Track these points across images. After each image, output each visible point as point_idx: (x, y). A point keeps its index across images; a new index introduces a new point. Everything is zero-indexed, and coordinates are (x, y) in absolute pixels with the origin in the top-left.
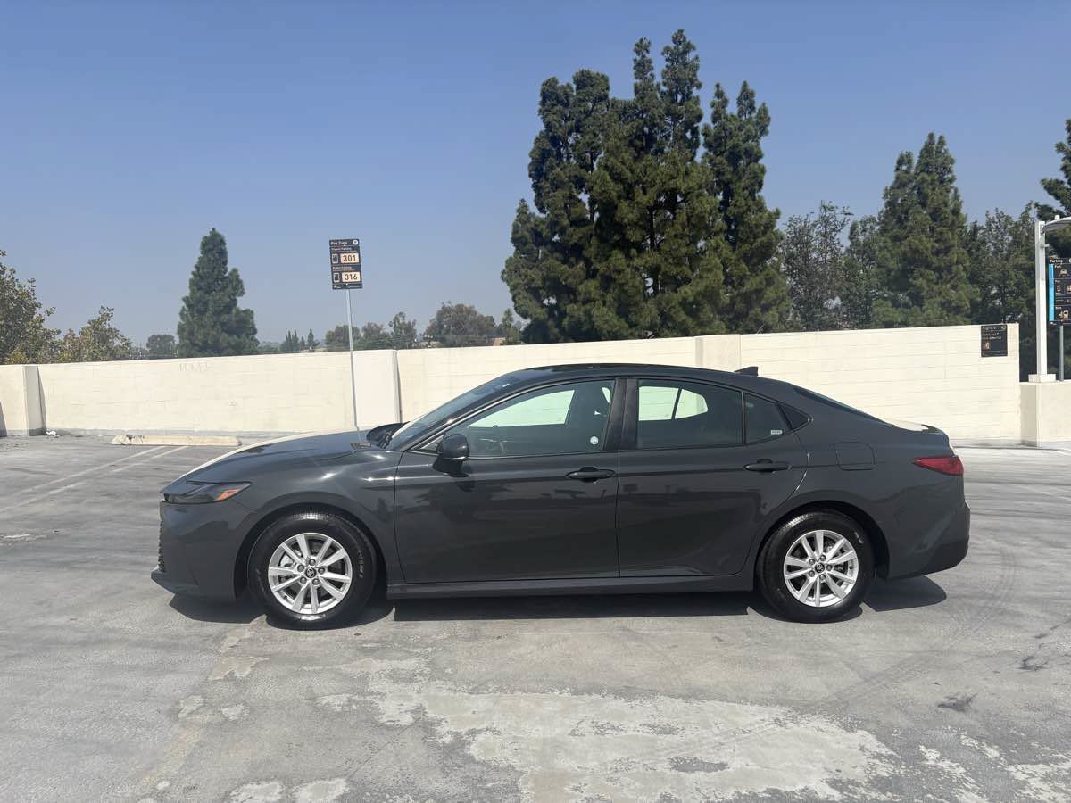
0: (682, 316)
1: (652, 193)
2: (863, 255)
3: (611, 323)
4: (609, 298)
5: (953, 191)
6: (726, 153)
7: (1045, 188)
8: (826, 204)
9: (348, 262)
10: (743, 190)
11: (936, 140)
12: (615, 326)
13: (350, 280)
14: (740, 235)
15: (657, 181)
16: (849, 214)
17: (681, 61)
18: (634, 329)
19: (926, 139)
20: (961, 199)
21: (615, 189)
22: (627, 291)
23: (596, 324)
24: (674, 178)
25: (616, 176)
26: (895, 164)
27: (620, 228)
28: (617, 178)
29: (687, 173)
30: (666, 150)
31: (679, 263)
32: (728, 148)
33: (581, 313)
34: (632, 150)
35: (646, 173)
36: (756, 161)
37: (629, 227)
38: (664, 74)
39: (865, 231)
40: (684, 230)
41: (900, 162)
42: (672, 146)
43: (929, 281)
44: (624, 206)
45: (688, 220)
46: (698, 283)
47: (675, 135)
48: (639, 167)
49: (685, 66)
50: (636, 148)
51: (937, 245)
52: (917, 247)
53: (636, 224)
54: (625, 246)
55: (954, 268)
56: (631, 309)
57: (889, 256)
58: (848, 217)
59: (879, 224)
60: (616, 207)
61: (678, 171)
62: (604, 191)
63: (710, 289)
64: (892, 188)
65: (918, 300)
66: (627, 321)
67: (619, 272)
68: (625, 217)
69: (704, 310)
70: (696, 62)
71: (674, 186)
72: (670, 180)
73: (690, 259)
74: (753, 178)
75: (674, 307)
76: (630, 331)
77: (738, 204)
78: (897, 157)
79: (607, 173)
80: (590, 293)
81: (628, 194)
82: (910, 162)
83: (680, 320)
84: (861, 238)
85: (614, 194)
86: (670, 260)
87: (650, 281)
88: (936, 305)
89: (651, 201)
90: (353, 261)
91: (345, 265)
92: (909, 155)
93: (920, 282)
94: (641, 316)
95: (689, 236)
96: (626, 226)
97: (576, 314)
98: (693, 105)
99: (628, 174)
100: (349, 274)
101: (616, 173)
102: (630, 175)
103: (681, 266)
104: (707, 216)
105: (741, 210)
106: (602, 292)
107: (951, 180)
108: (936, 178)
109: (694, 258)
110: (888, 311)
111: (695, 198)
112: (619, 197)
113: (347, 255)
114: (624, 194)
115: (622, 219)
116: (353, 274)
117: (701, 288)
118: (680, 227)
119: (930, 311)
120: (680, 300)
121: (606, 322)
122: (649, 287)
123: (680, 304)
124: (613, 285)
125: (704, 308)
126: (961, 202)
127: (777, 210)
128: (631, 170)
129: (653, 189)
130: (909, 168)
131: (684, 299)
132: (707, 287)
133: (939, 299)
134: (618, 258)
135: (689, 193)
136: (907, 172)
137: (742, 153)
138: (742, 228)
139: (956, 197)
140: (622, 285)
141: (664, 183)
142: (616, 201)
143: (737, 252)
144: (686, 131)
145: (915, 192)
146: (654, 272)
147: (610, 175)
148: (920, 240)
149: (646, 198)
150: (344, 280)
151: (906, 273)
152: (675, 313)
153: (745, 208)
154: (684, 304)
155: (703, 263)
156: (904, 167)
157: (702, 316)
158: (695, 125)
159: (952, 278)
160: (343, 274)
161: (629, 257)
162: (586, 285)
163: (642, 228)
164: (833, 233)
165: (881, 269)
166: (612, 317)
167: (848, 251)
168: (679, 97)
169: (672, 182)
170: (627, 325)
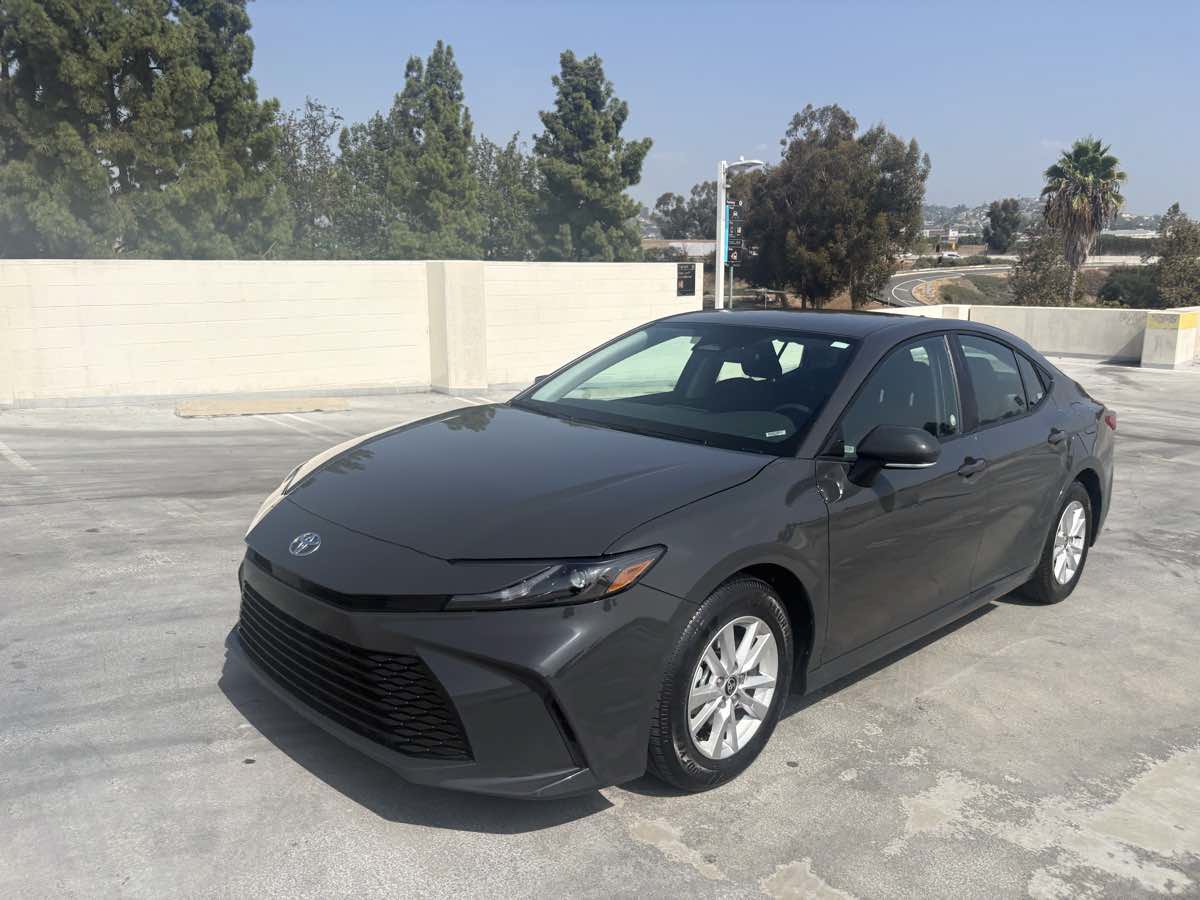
0: (172, 224)
1: (115, 49)
2: (356, 167)
3: (67, 226)
4: (57, 188)
5: (463, 110)
6: (206, 14)
7: (543, 120)
8: (312, 101)
10: (231, 68)
11: (445, 48)
12: (74, 230)
14: (229, 125)
15: (124, 34)
16: (339, 117)
19: (434, 46)
20: (472, 119)
21: (56, 34)
22: (86, 181)
23: (39, 225)
24: (147, 34)
25: (56, 15)
26: (405, 69)
27: (64, 90)
29: (163, 31)
31: (162, 153)
32: (208, 7)
33: (8, 209)
35: (101, 19)
36: (243, 31)
37: (81, 92)
39: (356, 140)
40: (167, 108)
41: (410, 67)
43: (445, 205)
44: (72, 63)
45: (172, 94)
46: (189, 182)
48: (90, 8)
51: (451, 167)
52: (432, 167)
53: (92, 89)
54: (78, 118)
55: (467, 193)
56: (95, 208)
57: (402, 172)
58: (338, 121)
59: (370, 134)
60: (59, 60)
61: (153, 25)
62: (39, 33)
63: (207, 190)
64: (404, 96)
65: (432, 224)
66: (89, 224)
67: (72, 154)
68: (76, 77)
69: (202, 219)
71: (150, 46)
72: (142, 35)
73: (174, 150)
74: (243, 53)
75: (160, 210)
76: (94, 238)
77: (225, 83)
78: (406, 61)
79: (41, 8)
80: (21, 180)
81: (78, 44)
82: (420, 69)
83: (170, 229)
84: (353, 149)
85: (56, 40)
86: (149, 147)
87: (116, 171)
88: (452, 232)
89: (115, 61)
92: (418, 61)
93: (436, 205)
94: (109, 219)
95: (174, 117)
96: (77, 89)
99: (75, 16)
101: (57, 11)
102: (77, 17)
103: (164, 157)
104: (195, 93)
105: (230, 93)
106: (40, 179)
107: (460, 98)
108: (447, 92)
109: (180, 148)
110: (405, 234)
111: (178, 69)
112: (63, 46)
114: (69, 43)
115: (71, 79)
117: (195, 188)
118: (160, 104)
119: (447, 238)
120: (168, 201)
121: (59, 223)
122: (115, 179)
123: (168, 207)
124: (58, 171)
125: (199, 215)
126: (472, 123)
127: (275, 100)
128: (78, 10)
129: (117, 44)
130: (420, 76)
131: (175, 202)
132: (203, 188)
133: (454, 226)
134: (69, 134)
135: (170, 58)
136: (417, 79)
137: (227, 18)
138: (232, 117)
139: (467, 117)
140: (78, 173)
141: (134, 39)
142: (59, 52)
143: (226, 146)
145: (427, 104)
146: (122, 159)
147: (46, 10)
148: (436, 159)
149: (105, 57)
151: (422, 194)
152: (161, 218)
153: (235, 91)
154: (173, 207)
156: (415, 74)
157: (198, 225)
159: (466, 204)
161: (86, 137)
162: (14, 169)
163: (102, 96)
164: (323, 138)
165: (396, 187)
166: (68, 218)
167: (340, 161)
169: (144, 39)
170: (90, 230)
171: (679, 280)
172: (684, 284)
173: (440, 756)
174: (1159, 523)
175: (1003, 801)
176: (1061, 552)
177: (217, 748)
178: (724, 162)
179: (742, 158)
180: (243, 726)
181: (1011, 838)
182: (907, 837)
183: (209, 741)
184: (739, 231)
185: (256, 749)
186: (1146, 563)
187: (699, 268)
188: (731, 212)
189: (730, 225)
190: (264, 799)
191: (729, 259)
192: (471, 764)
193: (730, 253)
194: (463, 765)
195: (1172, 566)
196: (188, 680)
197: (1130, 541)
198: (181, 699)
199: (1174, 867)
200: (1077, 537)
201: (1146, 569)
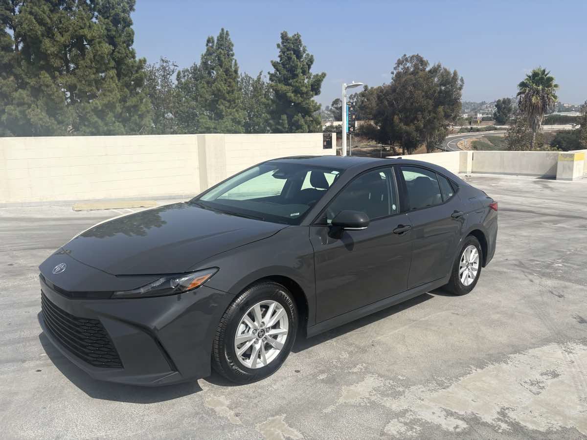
0: (95, 119)
1: (67, 36)
2: (184, 89)
3: (45, 121)
4: (40, 103)
5: (234, 61)
6: (110, 18)
7: (273, 65)
8: (164, 59)
10: (123, 43)
11: (225, 31)
12: (48, 122)
14: (122, 71)
15: (71, 29)
16: (176, 66)
18: (61, 125)
19: (220, 31)
20: (238, 65)
21: (39, 30)
22: (54, 99)
23: (32, 120)
24: (83, 29)
25: (39, 21)
26: (206, 42)
27: (45, 56)
28: (41, 22)
29: (90, 27)
30: (74, 9)
31: (90, 85)
32: (112, 15)
33: (18, 113)
34: (49, 4)
35: (61, 22)
36: (129, 26)
37: (52, 57)
39: (184, 76)
40: (92, 64)
41: (208, 41)
42: (78, 7)
43: (226, 107)
44: (47, 43)
45: (94, 57)
46: (103, 98)
48: (55, 17)
51: (228, 88)
52: (219, 88)
53: (57, 55)
54: (50, 69)
55: (236, 101)
56: (58, 112)
57: (205, 91)
59: (191, 73)
60: (41, 42)
61: (85, 24)
62: (31, 30)
63: (111, 102)
64: (205, 55)
65: (220, 116)
66: (56, 119)
67: (47, 86)
68: (49, 50)
69: (109, 116)
71: (83, 34)
72: (80, 29)
73: (96, 84)
74: (129, 36)
75: (89, 112)
76: (58, 126)
77: (120, 51)
78: (207, 38)
79: (33, 17)
80: (23, 99)
81: (49, 33)
82: (213, 42)
83: (94, 121)
84: (183, 80)
85: (39, 33)
86: (84, 82)
87: (69, 94)
88: (230, 120)
89: (67, 42)
92: (212, 38)
93: (222, 107)
94: (65, 117)
95: (96, 68)
96: (49, 56)
97: (14, 113)
99: (49, 21)
101: (39, 19)
103: (91, 87)
104: (106, 56)
105: (122, 56)
106: (32, 99)
107: (233, 55)
108: (226, 52)
109: (99, 83)
110: (207, 121)
111: (98, 45)
112: (43, 35)
114: (46, 34)
115: (46, 50)
117: (105, 101)
118: (89, 61)
119: (227, 123)
120: (93, 108)
121: (41, 119)
122: (68, 98)
123: (92, 110)
124: (41, 95)
125: (108, 114)
126: (238, 67)
127: (144, 58)
128: (50, 18)
129: (68, 33)
130: (213, 45)
131: (96, 108)
132: (109, 101)
133: (231, 117)
134: (45, 77)
135: (93, 40)
136: (212, 47)
137: (121, 20)
138: (124, 67)
139: (236, 64)
140: (50, 95)
141: (76, 31)
142: (41, 38)
143: (121, 81)
145: (217, 59)
146: (71, 88)
147: (35, 19)
148: (221, 86)
149: (63, 39)
151: (215, 102)
152: (90, 116)
153: (125, 55)
154: (95, 110)
155: (105, 86)
156: (211, 45)
157: (107, 119)
159: (236, 106)
161: (54, 78)
162: (21, 94)
163: (61, 58)
164: (168, 76)
165: (202, 99)
166: (45, 117)
167: (177, 87)
169: (81, 31)
170: (56, 122)
171: (324, 141)
172: (327, 143)
173: (109, 366)
174: (534, 256)
175: (392, 387)
176: (465, 270)
177: (26, 365)
178: (345, 84)
179: (353, 82)
180: (43, 355)
181: (388, 405)
182: (337, 405)
183: (24, 361)
184: (354, 117)
185: (43, 365)
186: (518, 275)
187: (334, 135)
188: (349, 108)
189: (349, 114)
190: (38, 387)
191: (349, 130)
192: (123, 370)
193: (349, 128)
194: (120, 370)
195: (531, 277)
196: (26, 333)
197: (516, 265)
198: (19, 343)
199: (463, 419)
200: (475, 263)
201: (517, 278)
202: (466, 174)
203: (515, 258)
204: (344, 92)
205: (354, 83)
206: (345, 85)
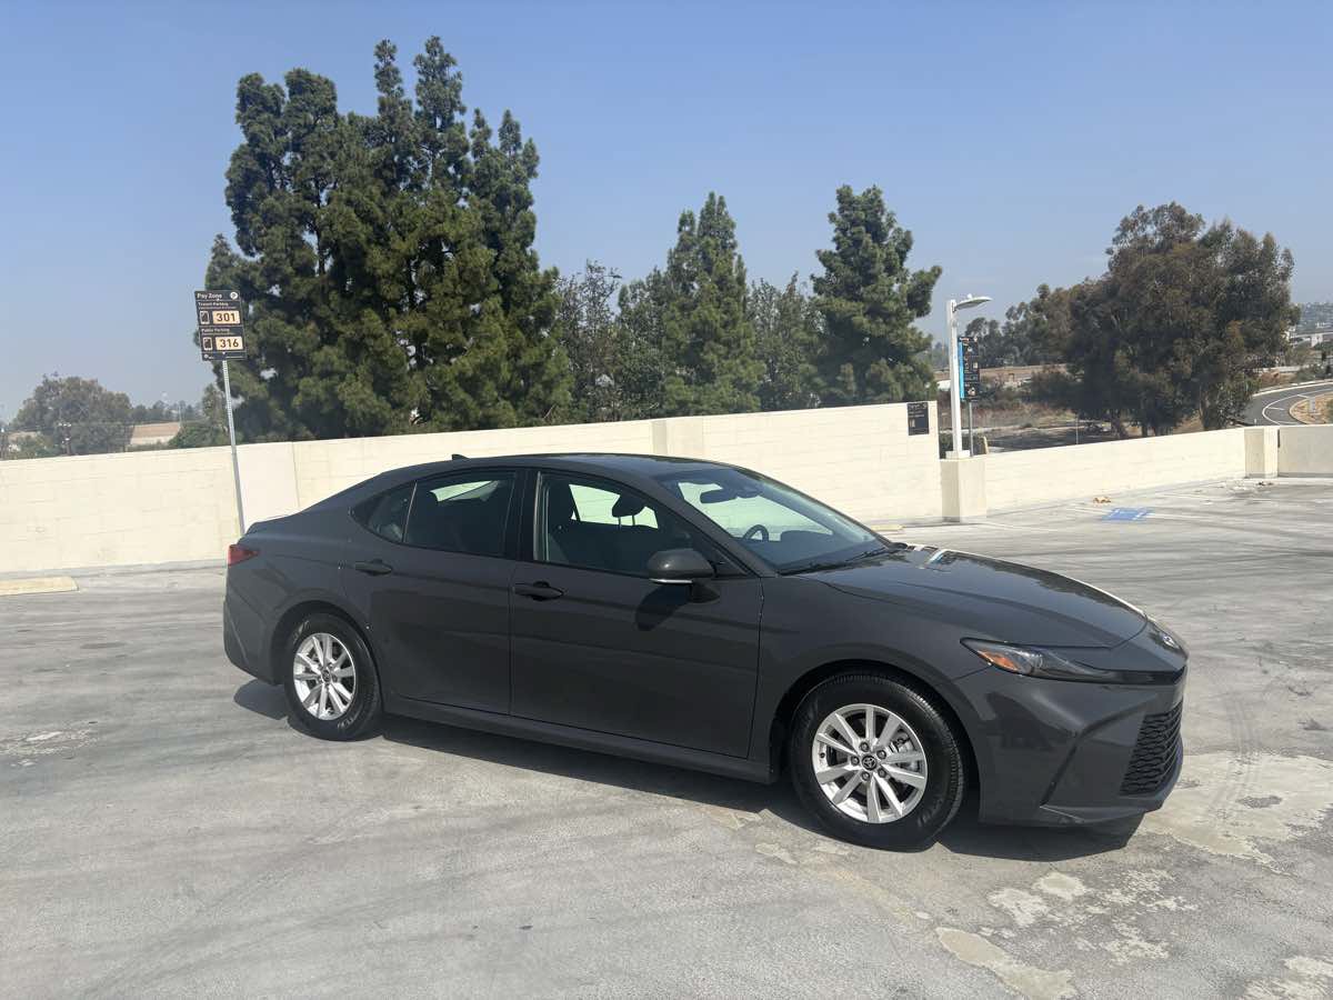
0: (461, 395)
1: (412, 238)
2: (635, 324)
3: (369, 403)
4: (362, 369)
5: (736, 258)
6: (492, 196)
7: (821, 259)
8: (593, 264)
9: (225, 322)
10: (515, 242)
11: (717, 198)
12: (375, 407)
13: (227, 348)
14: (513, 296)
15: (419, 225)
16: (618, 277)
17: (438, 76)
18: (398, 411)
19: (707, 199)
20: (745, 267)
21: (363, 231)
22: (387, 361)
23: (346, 404)
24: (440, 222)
25: (363, 215)
26: (677, 224)
27: (370, 280)
28: (366, 218)
29: (454, 217)
30: (425, 186)
31: (452, 330)
32: (494, 189)
33: (321, 391)
34: (381, 182)
35: (401, 213)
36: (527, 208)
37: (383, 281)
38: (418, 90)
39: (635, 297)
40: (455, 288)
41: (683, 222)
42: (432, 182)
43: (720, 356)
44: (376, 254)
45: (461, 273)
46: (476, 354)
47: (435, 169)
48: (391, 205)
49: (444, 83)
50: (385, 179)
51: (725, 317)
52: (706, 318)
53: (393, 276)
54: (379, 303)
55: (742, 342)
56: (395, 385)
57: (677, 326)
58: (617, 280)
59: (648, 290)
60: (365, 254)
61: (445, 213)
62: (349, 233)
63: (492, 360)
64: (677, 251)
65: (707, 376)
66: (388, 400)
67: (375, 337)
68: (379, 268)
69: (486, 388)
70: (458, 81)
71: (441, 232)
72: (435, 224)
73: (463, 326)
74: (524, 227)
75: (449, 383)
76: (393, 413)
77: (510, 259)
78: (679, 216)
79: (351, 210)
80: (332, 364)
81: (380, 237)
82: (692, 222)
83: (458, 400)
84: (632, 306)
85: (363, 237)
86: (441, 325)
87: (413, 349)
88: (728, 383)
89: (412, 249)
90: (231, 321)
91: (219, 326)
92: (691, 215)
93: (711, 357)
94: (407, 394)
95: (463, 295)
96: (379, 279)
97: (314, 391)
98: (457, 132)
99: (380, 214)
100: (226, 339)
101: (363, 211)
103: (454, 333)
104: (482, 271)
105: (513, 266)
106: (347, 362)
107: (733, 246)
108: (719, 242)
109: (468, 324)
110: (681, 389)
111: (468, 251)
112: (369, 241)
113: (223, 313)
114: (374, 238)
115: (375, 269)
116: (232, 339)
117: (481, 359)
118: (450, 284)
119: (722, 389)
120: (457, 374)
121: (363, 401)
122: (411, 357)
123: (457, 379)
124: (363, 355)
125: (484, 384)
126: (745, 271)
127: (555, 268)
128: (381, 207)
129: (414, 234)
130: (692, 229)
131: (462, 373)
132: (487, 359)
133: (729, 376)
134: (372, 319)
135: (459, 242)
136: (690, 233)
137: (511, 197)
138: (515, 289)
139: (740, 265)
140: (379, 354)
141: (428, 228)
142: (365, 246)
143: (510, 317)
144: (449, 164)
145: (700, 256)
146: (418, 338)
147: (355, 212)
148: (710, 312)
149: (404, 246)
150: (219, 348)
151: (697, 346)
152: (451, 390)
153: (518, 264)
154: (461, 378)
155: (481, 329)
156: (687, 228)
157: (484, 395)
158: (461, 159)
159: (741, 353)
160: (218, 339)
161: (387, 320)
162: (327, 355)
163: (401, 282)
164: (602, 298)
165: (671, 342)
166: (370, 395)
167: (619, 320)
168: (439, 122)
169: (437, 227)
170: (389, 406)
171: (910, 419)
172: (916, 423)
178: (954, 301)
179: (970, 296)
184: (976, 366)
186: (1244, 664)
187: (933, 406)
188: (965, 349)
189: (965, 362)
191: (966, 393)
193: (966, 389)
197: (1254, 648)
201: (1238, 668)
202: (1261, 480)
203: (1263, 637)
204: (951, 316)
205: (971, 298)
206: (954, 303)
